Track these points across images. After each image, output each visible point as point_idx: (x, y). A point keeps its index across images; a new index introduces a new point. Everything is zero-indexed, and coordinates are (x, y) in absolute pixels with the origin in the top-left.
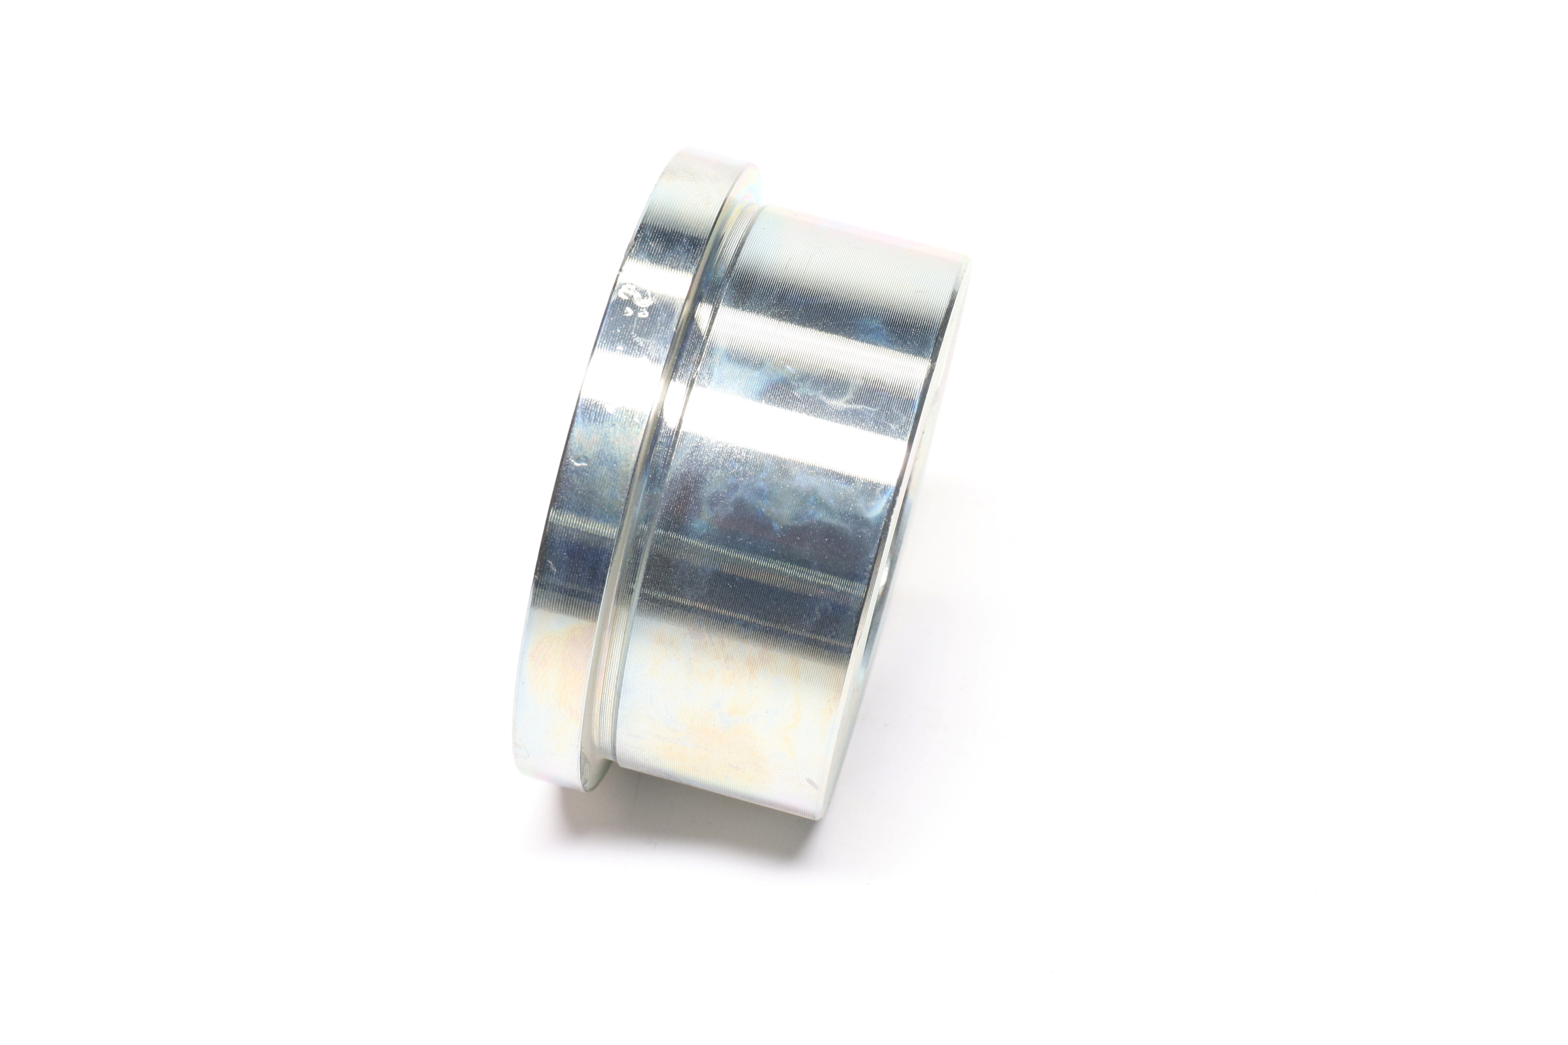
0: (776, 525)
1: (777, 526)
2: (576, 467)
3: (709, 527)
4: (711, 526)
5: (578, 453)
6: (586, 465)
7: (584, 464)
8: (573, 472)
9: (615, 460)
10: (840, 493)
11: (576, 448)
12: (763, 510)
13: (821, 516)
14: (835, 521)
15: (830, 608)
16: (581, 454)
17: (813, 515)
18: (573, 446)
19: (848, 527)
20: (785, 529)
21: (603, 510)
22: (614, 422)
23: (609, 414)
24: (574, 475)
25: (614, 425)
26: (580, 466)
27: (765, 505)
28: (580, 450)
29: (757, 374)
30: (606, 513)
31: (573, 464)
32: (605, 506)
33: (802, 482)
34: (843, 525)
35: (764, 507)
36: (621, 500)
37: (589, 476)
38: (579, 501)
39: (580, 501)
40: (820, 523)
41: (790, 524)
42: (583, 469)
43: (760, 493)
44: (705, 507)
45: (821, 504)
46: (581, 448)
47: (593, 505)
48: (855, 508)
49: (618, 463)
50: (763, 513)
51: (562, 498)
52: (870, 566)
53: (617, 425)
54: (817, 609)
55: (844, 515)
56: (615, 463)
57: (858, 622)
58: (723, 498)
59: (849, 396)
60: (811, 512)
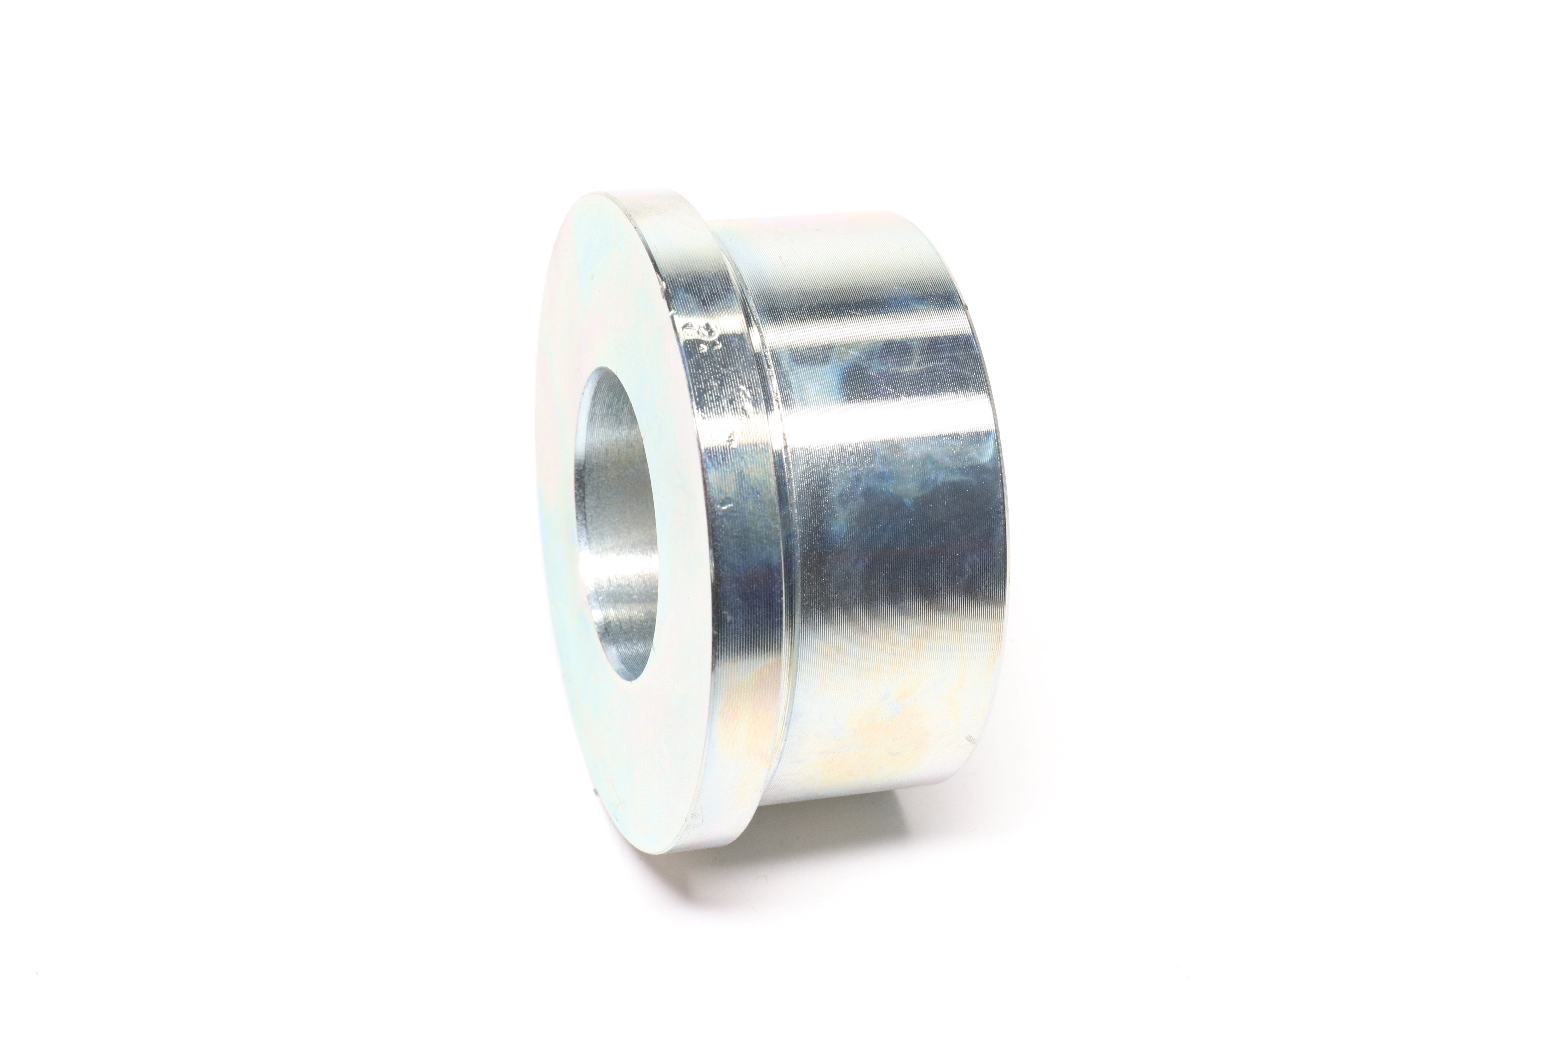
0: (907, 500)
1: (908, 502)
2: (723, 511)
3: (848, 524)
4: (850, 524)
5: (721, 497)
6: (732, 505)
7: (730, 505)
8: (722, 517)
9: (757, 491)
10: (951, 449)
11: (717, 493)
12: (891, 491)
13: (942, 477)
14: (957, 478)
15: (978, 560)
16: (723, 497)
17: (936, 479)
18: (714, 491)
19: (970, 478)
20: (916, 501)
21: (762, 542)
22: (742, 456)
23: (734, 449)
24: (724, 519)
25: (742, 458)
26: (727, 509)
27: (891, 485)
28: (721, 493)
29: (828, 368)
30: (766, 544)
31: (719, 510)
32: (762, 538)
33: (914, 452)
34: (964, 478)
35: (890, 487)
36: (776, 527)
37: (738, 515)
38: (736, 543)
39: (738, 542)
40: (944, 483)
41: (919, 495)
42: (730, 510)
43: (881, 476)
44: (838, 508)
45: (938, 466)
46: (721, 491)
47: (751, 541)
48: (969, 459)
49: (761, 493)
50: (892, 494)
51: (720, 546)
52: (1002, 507)
53: (745, 456)
54: (966, 565)
55: (961, 470)
56: (758, 493)
57: (1005, 564)
58: (852, 494)
59: (917, 358)
60: (933, 477)
